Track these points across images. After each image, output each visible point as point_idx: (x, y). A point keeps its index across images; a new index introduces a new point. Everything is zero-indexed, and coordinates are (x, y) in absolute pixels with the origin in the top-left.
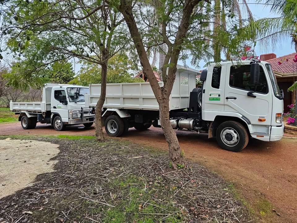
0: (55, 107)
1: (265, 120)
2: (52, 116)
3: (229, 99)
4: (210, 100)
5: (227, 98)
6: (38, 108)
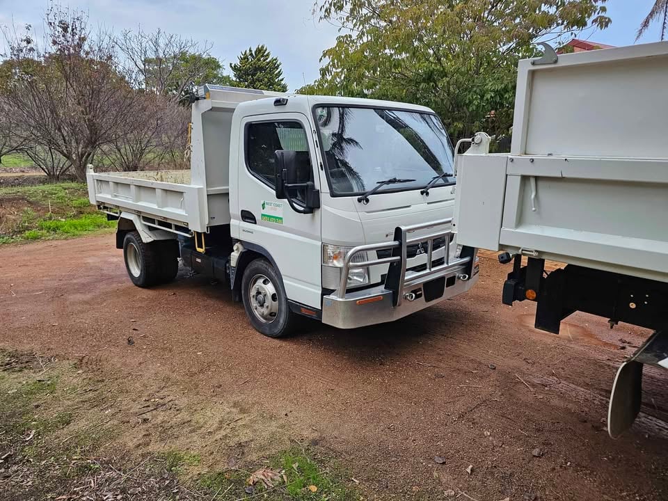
2: (235, 256)
6: (174, 211)
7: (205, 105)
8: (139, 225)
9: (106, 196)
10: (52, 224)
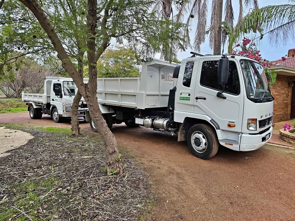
0: (53, 100)
1: (234, 126)
2: (51, 108)
3: (199, 100)
4: (180, 100)
5: (197, 98)
6: (40, 100)
7: (47, 80)
8: (33, 104)
9: (27, 99)
10: (9, 109)
